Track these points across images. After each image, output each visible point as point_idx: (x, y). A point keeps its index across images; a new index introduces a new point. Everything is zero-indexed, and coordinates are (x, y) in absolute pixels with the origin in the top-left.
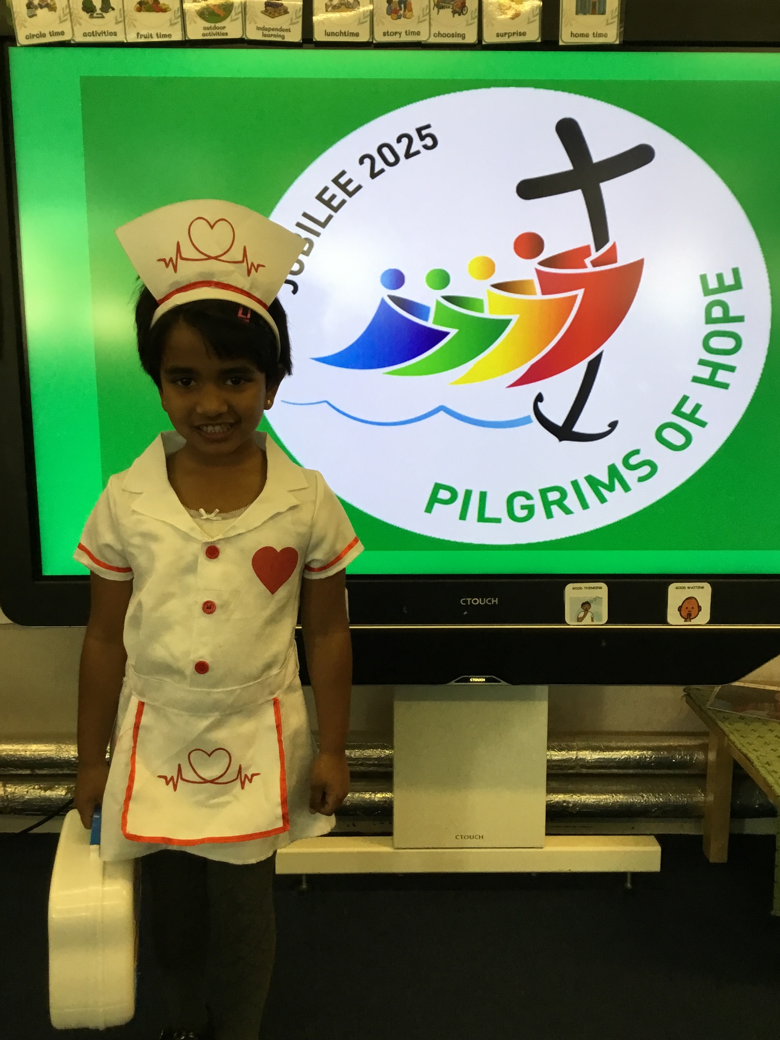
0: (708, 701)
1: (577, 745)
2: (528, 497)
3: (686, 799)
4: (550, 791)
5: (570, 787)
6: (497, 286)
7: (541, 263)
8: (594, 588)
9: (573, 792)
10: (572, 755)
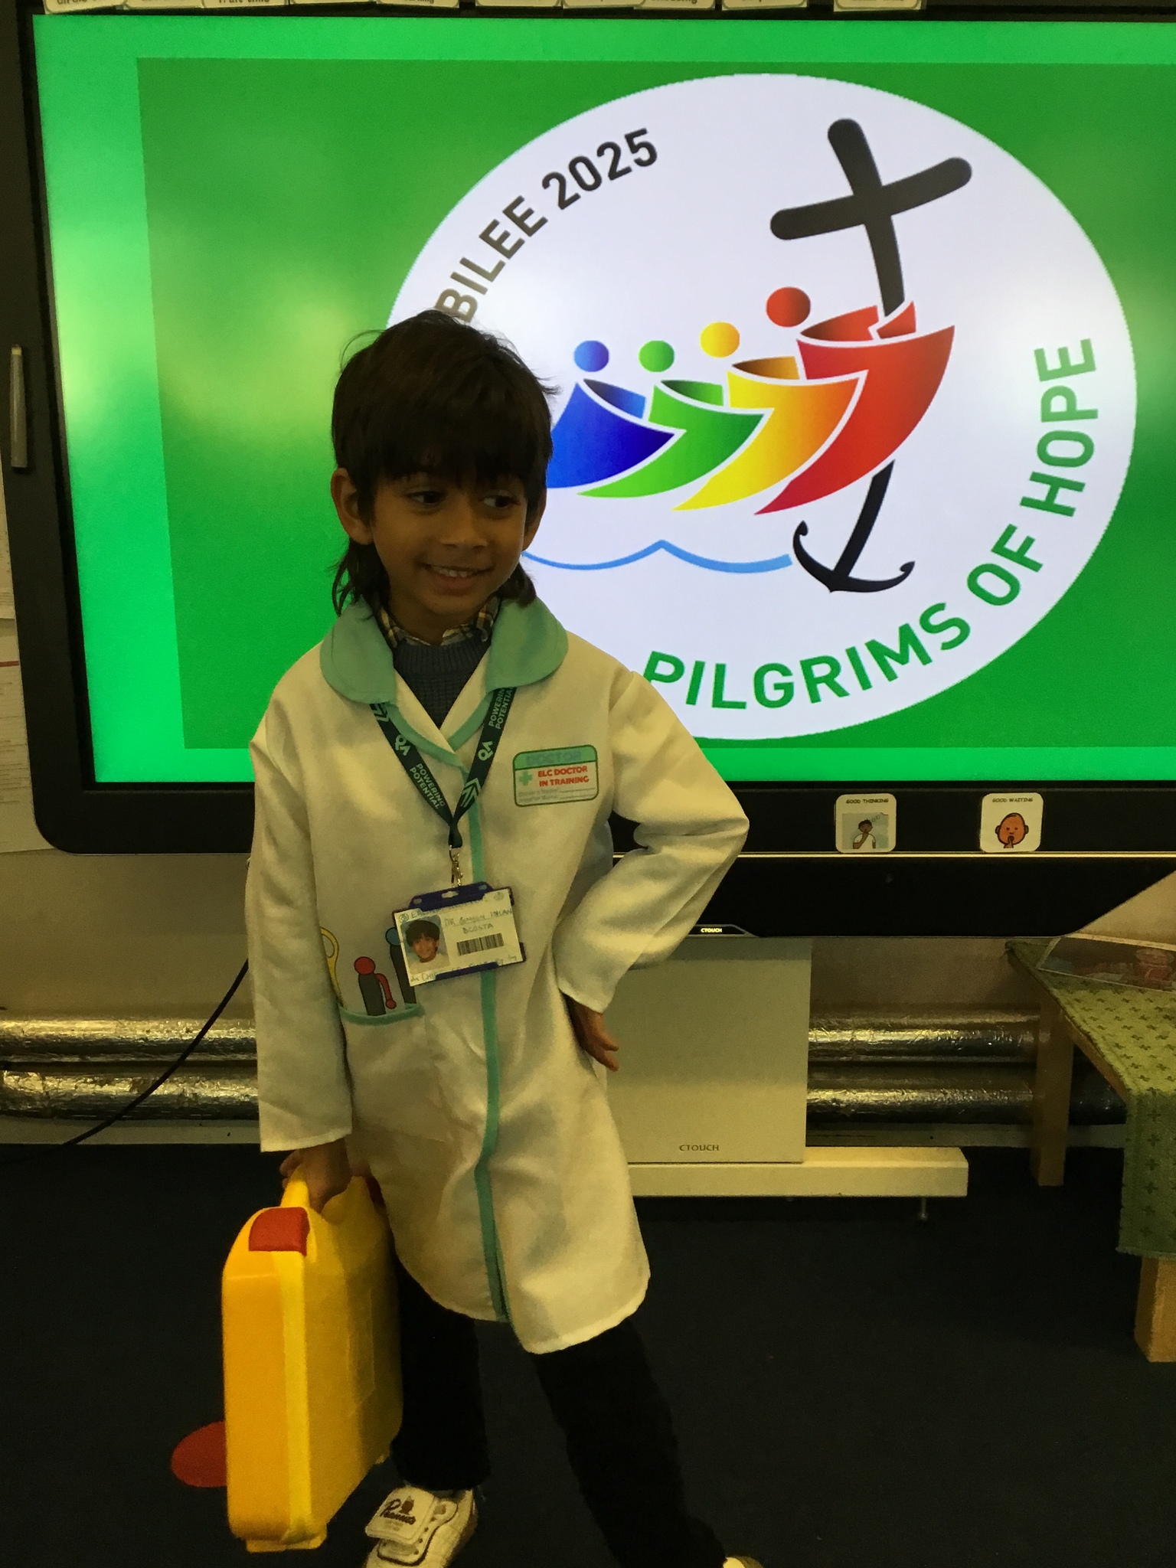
0: (1038, 960)
1: (853, 1023)
2: (785, 672)
3: (1006, 1098)
4: (813, 1086)
5: (842, 1080)
6: (743, 366)
7: (806, 333)
8: (876, 801)
9: (848, 1087)
10: (846, 1036)
